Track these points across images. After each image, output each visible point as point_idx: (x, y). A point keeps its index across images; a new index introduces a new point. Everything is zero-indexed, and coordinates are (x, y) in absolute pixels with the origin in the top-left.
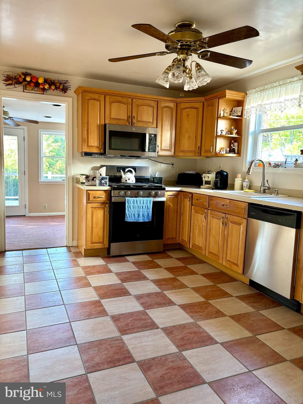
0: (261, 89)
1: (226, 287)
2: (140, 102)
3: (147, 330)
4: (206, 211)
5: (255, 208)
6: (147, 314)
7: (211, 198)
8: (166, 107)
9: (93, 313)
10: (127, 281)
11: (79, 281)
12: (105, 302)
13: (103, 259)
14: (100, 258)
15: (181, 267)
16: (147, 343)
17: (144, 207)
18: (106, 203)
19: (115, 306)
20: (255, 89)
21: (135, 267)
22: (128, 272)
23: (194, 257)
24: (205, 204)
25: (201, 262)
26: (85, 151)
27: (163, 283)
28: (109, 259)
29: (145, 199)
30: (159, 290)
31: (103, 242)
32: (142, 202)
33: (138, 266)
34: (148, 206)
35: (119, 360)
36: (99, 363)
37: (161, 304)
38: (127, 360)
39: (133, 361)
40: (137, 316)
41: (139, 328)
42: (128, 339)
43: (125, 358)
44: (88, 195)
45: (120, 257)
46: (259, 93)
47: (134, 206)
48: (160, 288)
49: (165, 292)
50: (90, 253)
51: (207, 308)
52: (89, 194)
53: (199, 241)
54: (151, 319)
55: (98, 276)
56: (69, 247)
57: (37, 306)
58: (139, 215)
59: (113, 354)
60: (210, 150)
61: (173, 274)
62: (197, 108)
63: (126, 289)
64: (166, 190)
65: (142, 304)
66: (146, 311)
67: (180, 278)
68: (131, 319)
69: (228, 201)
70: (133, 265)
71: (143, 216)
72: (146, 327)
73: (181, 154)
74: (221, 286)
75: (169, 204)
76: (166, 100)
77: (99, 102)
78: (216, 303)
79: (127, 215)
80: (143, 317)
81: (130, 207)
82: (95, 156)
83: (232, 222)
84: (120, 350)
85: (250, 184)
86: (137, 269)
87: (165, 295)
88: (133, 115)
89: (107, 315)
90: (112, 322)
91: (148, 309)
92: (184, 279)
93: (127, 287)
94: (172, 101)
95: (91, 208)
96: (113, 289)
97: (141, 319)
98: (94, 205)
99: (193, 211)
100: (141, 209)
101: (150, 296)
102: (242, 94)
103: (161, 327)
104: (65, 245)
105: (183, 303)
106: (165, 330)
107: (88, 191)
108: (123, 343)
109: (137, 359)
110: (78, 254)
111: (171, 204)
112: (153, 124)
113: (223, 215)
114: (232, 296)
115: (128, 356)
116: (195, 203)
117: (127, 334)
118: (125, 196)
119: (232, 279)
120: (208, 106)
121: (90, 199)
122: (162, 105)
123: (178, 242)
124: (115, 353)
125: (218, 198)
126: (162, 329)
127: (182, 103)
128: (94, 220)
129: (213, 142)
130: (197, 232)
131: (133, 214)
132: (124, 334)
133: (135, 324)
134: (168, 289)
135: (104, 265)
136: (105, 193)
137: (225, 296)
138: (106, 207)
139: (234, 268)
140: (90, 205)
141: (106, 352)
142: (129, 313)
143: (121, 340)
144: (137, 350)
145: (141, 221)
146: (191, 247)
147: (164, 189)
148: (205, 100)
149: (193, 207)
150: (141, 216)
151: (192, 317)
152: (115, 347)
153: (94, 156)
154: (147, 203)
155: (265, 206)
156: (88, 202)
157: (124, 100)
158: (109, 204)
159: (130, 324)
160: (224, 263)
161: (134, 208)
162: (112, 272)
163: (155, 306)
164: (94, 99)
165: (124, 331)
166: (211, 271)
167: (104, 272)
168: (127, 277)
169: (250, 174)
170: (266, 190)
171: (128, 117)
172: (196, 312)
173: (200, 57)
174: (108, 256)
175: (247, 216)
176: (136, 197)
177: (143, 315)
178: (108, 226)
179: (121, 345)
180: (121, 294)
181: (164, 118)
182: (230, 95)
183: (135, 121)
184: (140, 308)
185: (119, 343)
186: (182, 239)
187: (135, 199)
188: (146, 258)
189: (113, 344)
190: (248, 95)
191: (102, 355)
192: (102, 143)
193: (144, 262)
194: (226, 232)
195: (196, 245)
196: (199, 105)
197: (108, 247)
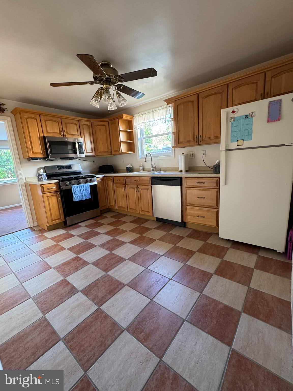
0: (142, 113)
1: (147, 225)
2: (67, 121)
3: (120, 264)
4: (124, 186)
5: (155, 179)
6: (114, 254)
7: (126, 178)
8: (85, 124)
9: (78, 266)
10: (89, 238)
11: (54, 248)
12: (82, 256)
13: (63, 229)
14: (61, 229)
15: (116, 221)
16: (125, 271)
17: (85, 190)
18: (58, 192)
19: (91, 256)
20: (139, 113)
21: (88, 229)
22: (85, 233)
23: (119, 214)
24: (123, 181)
25: (125, 215)
26: (32, 157)
27: (112, 233)
28: (67, 228)
29: (84, 184)
30: (112, 238)
31: (60, 219)
32: (83, 187)
33: (90, 228)
34: (87, 189)
35: (115, 289)
36: (104, 296)
37: (118, 245)
38: (120, 287)
39: (124, 285)
40: (109, 257)
41: (114, 264)
42: (112, 274)
43: (118, 286)
44: (43, 189)
45: (74, 225)
46: (141, 116)
47: (78, 190)
48: (112, 236)
49: (116, 238)
50: (52, 228)
51: (144, 239)
52: (43, 187)
53: (122, 203)
54: (118, 256)
55: (67, 241)
56: (32, 227)
57: (29, 277)
58: (82, 195)
59: (108, 286)
60: (118, 150)
61: (114, 226)
62: (105, 125)
63: (91, 243)
64: (96, 177)
65: (107, 249)
66: (113, 252)
67: (119, 227)
68: (106, 261)
69: (138, 178)
70: (86, 228)
71: (85, 196)
72: (118, 262)
73: (99, 154)
74: (143, 225)
75: (99, 186)
76: (84, 120)
77: (36, 120)
78: (147, 234)
79: (74, 197)
80: (112, 256)
81: (75, 192)
82: (41, 160)
83: (142, 189)
84: (111, 282)
85: (143, 167)
86: (90, 230)
87: (117, 239)
88: (64, 130)
89: (89, 264)
90: (95, 267)
91: (112, 251)
92: (122, 227)
93: (91, 242)
94: (88, 121)
95: (47, 197)
96: (82, 246)
97: (112, 258)
98: (49, 194)
99: (115, 187)
100: (83, 192)
101: (109, 242)
102: (131, 117)
103: (127, 258)
104: (28, 227)
105: (130, 241)
106: (130, 259)
107: (42, 185)
108: (111, 277)
109: (126, 283)
110: (42, 231)
111: (100, 186)
112: (78, 136)
113: (136, 186)
114: (152, 229)
115: (119, 284)
116: (116, 182)
117: (110, 270)
118: (70, 184)
119: (147, 220)
120: (112, 124)
121: (45, 191)
122: (82, 124)
123: (108, 207)
124: (110, 286)
125: (131, 177)
126: (128, 259)
127: (94, 123)
128: (51, 205)
129: (119, 145)
130: (120, 198)
131: (78, 196)
132: (108, 271)
133: (111, 263)
134: (117, 236)
135: (66, 233)
136: (56, 184)
137: (149, 230)
138: (57, 194)
139: (147, 214)
140: (45, 195)
141: (104, 287)
142: (103, 257)
143: (108, 276)
144: (122, 278)
145: (84, 199)
146: (117, 208)
147: (95, 177)
148: (109, 120)
149: (115, 185)
150: (84, 196)
151: (140, 247)
152: (107, 282)
153: (39, 160)
154: (86, 187)
155: (160, 177)
156: (43, 193)
157: (56, 119)
158: (60, 192)
159: (108, 264)
160: (141, 213)
161: (78, 191)
162: (75, 236)
163: (115, 248)
164: (31, 118)
165: (106, 270)
166: (134, 219)
167: (69, 238)
168: (87, 236)
169: (147, 161)
170: (155, 169)
171: (60, 131)
172: (140, 243)
173: (116, 89)
174: (66, 226)
175: (151, 184)
176: (78, 184)
177: (112, 255)
178: (62, 207)
179: (110, 279)
180: (90, 248)
181: (85, 132)
182: (125, 117)
183: (65, 134)
184: (108, 252)
185: (108, 278)
186: (110, 205)
187: (78, 185)
188: (91, 221)
189: (104, 280)
190: (135, 117)
191: (102, 290)
192: (44, 150)
193: (92, 224)
194: (139, 196)
195: (120, 207)
196: (106, 124)
197: (64, 221)
